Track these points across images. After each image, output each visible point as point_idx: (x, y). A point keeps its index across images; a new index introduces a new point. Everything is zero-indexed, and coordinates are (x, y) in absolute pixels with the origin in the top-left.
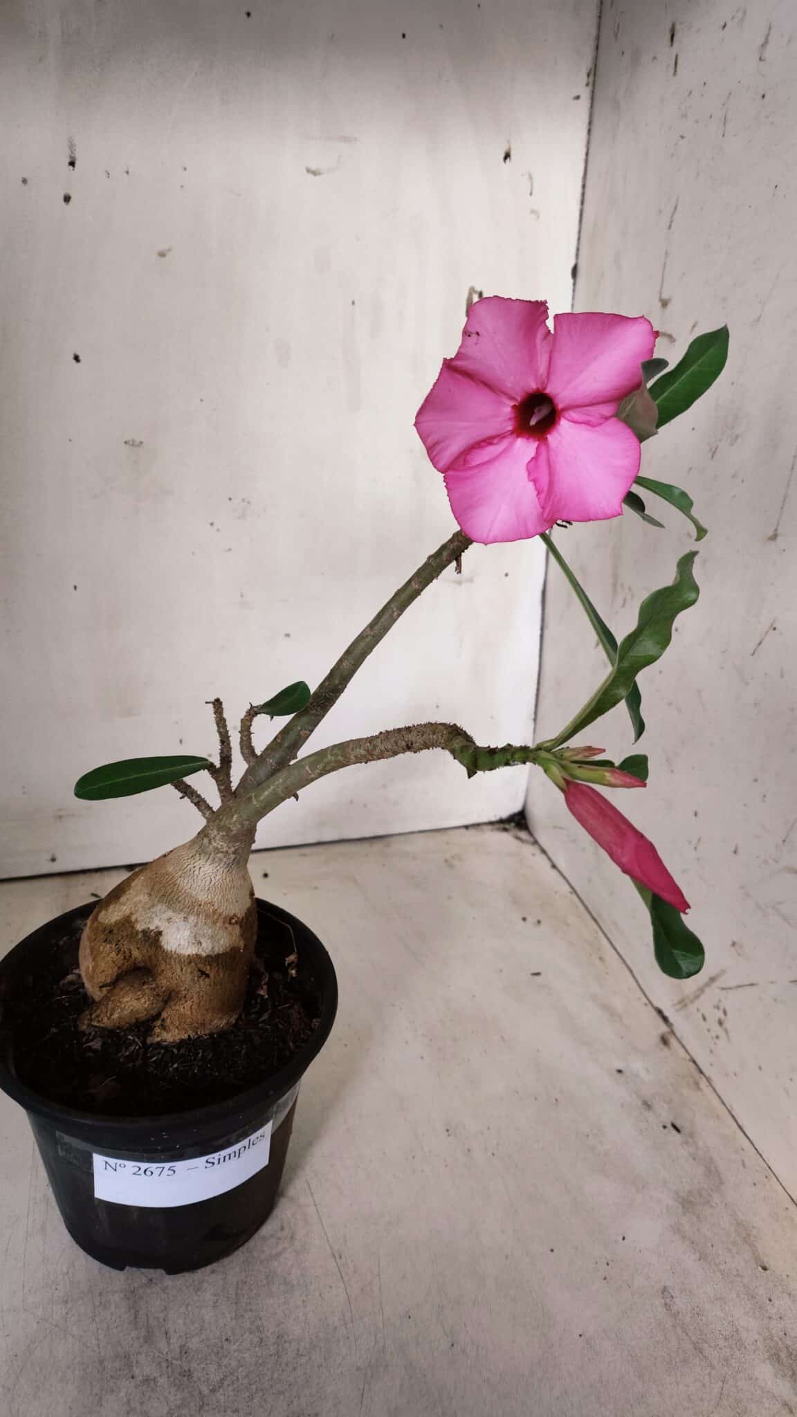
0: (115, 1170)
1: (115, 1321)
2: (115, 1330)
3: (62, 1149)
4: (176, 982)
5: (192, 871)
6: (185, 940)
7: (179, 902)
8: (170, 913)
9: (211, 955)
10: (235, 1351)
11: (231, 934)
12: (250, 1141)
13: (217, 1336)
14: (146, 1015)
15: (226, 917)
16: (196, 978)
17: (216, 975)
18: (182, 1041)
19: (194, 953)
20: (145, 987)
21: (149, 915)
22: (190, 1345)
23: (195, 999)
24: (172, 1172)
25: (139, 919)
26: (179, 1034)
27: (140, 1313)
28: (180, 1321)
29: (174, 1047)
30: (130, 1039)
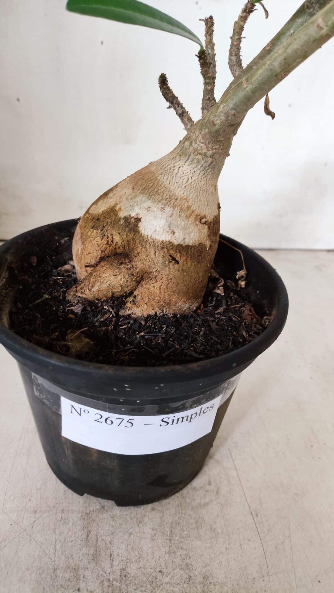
0: (80, 415)
1: (71, 536)
2: (70, 544)
3: (37, 389)
4: (149, 263)
5: (172, 170)
6: (160, 228)
7: (159, 194)
8: (149, 203)
9: (182, 245)
10: (167, 583)
11: (200, 231)
12: (201, 408)
13: (152, 567)
14: (121, 292)
15: (197, 216)
16: (167, 263)
17: (185, 263)
18: (149, 316)
19: (167, 240)
20: (122, 266)
21: (131, 204)
22: (129, 570)
23: (164, 280)
24: (131, 425)
25: (121, 208)
26: (147, 309)
27: (91, 533)
28: (123, 547)
29: (142, 320)
30: (106, 309)
